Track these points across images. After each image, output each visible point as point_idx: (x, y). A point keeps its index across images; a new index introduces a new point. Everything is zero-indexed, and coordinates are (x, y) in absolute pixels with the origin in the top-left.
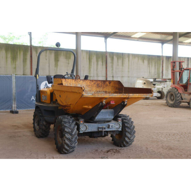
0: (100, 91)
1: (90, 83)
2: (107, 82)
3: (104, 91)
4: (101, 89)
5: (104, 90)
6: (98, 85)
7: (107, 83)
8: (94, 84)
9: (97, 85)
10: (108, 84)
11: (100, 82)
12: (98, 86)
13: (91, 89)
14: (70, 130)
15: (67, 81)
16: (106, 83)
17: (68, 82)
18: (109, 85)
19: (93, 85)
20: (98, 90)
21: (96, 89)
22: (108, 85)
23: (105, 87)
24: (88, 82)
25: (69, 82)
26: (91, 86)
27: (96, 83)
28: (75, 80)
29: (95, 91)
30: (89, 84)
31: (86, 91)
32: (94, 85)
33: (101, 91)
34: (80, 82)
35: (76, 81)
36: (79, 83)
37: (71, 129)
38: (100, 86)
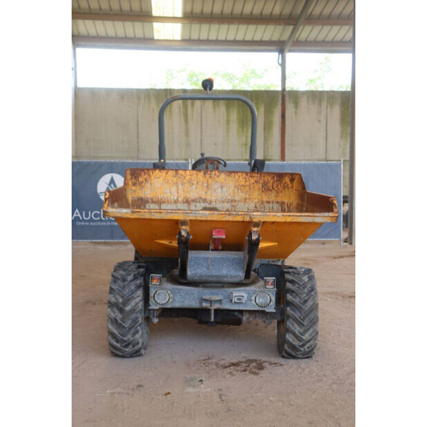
0: (268, 202)
1: (246, 181)
2: (286, 178)
3: (277, 202)
4: (272, 197)
5: (279, 200)
6: (265, 184)
7: (287, 179)
8: (256, 182)
9: (262, 186)
10: (289, 183)
11: (270, 178)
12: (265, 188)
13: (247, 196)
14: (121, 300)
15: (181, 175)
16: (284, 182)
17: (185, 177)
18: (290, 185)
19: (252, 186)
20: (265, 199)
21: (259, 197)
22: (288, 185)
23: (281, 192)
24: (241, 178)
25: (188, 177)
26: (248, 188)
27: (261, 181)
28: (205, 174)
29: (257, 200)
30: (243, 183)
31: (236, 201)
32: (255, 185)
33: (273, 202)
34: (218, 176)
35: (208, 176)
36: (217, 179)
38: (271, 188)
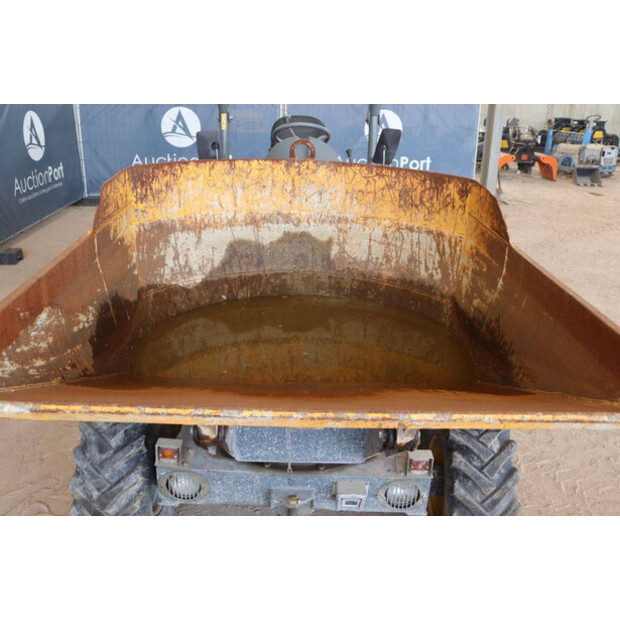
0: (411, 229)
1: (368, 182)
2: (451, 186)
3: (429, 232)
4: (418, 219)
5: (433, 228)
6: (405, 193)
7: (452, 189)
8: (389, 186)
9: (400, 196)
10: (457, 197)
11: (416, 182)
12: (406, 200)
13: (369, 213)
14: (95, 494)
15: (241, 169)
16: (445, 192)
17: (248, 174)
18: (458, 202)
19: (379, 194)
20: (404, 222)
21: (393, 217)
22: (453, 199)
23: (438, 212)
24: (358, 176)
25: (255, 174)
26: (371, 196)
27: (399, 187)
28: (287, 166)
29: (387, 223)
30: (362, 187)
31: (347, 220)
32: (386, 192)
33: (419, 230)
34: (314, 172)
35: (293, 171)
36: (311, 177)
37: (98, 490)
38: (418, 202)
